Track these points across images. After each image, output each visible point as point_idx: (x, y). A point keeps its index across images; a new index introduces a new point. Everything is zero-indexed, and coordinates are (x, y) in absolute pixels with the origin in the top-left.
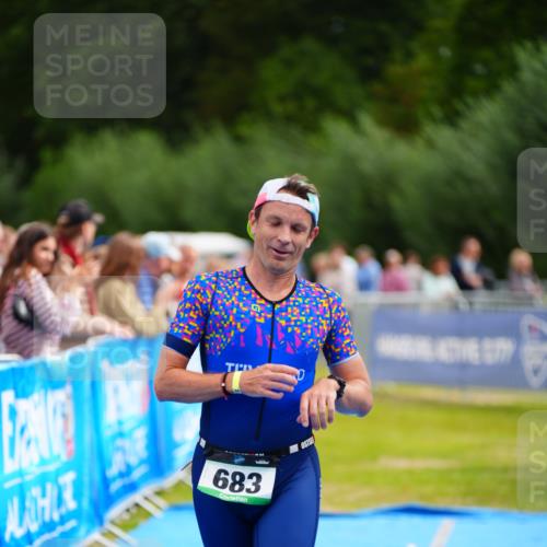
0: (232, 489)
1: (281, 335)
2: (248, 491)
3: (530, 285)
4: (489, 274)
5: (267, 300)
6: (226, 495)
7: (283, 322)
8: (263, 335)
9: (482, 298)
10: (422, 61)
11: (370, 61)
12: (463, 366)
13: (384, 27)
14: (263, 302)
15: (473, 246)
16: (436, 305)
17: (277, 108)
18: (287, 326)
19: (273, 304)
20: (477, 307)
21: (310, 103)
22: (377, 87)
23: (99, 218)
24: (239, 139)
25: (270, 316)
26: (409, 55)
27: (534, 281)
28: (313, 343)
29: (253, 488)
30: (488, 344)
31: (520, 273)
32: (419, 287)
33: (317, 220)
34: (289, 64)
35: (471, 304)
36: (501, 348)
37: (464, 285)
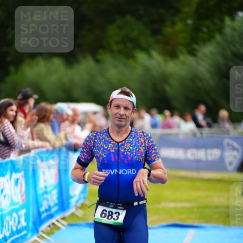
0: (108, 218)
1: (122, 156)
2: (114, 219)
3: (228, 125)
4: (209, 120)
5: (116, 142)
6: (105, 221)
7: (123, 150)
8: (114, 157)
9: (206, 131)
10: (179, 26)
11: (156, 26)
12: (198, 161)
13: (162, 11)
14: (114, 142)
15: (203, 108)
16: (186, 134)
17: (115, 47)
18: (124, 152)
19: (118, 143)
20: (204, 135)
21: (129, 45)
22: (160, 37)
23: (36, 96)
24: (97, 61)
25: (117, 148)
26: (173, 24)
27: (230, 124)
28: (137, 158)
29: (116, 218)
30: (209, 151)
31: (223, 120)
32: (179, 127)
33: (135, 105)
34: (120, 28)
35: (201, 134)
36: (215, 153)
37: (199, 126)
